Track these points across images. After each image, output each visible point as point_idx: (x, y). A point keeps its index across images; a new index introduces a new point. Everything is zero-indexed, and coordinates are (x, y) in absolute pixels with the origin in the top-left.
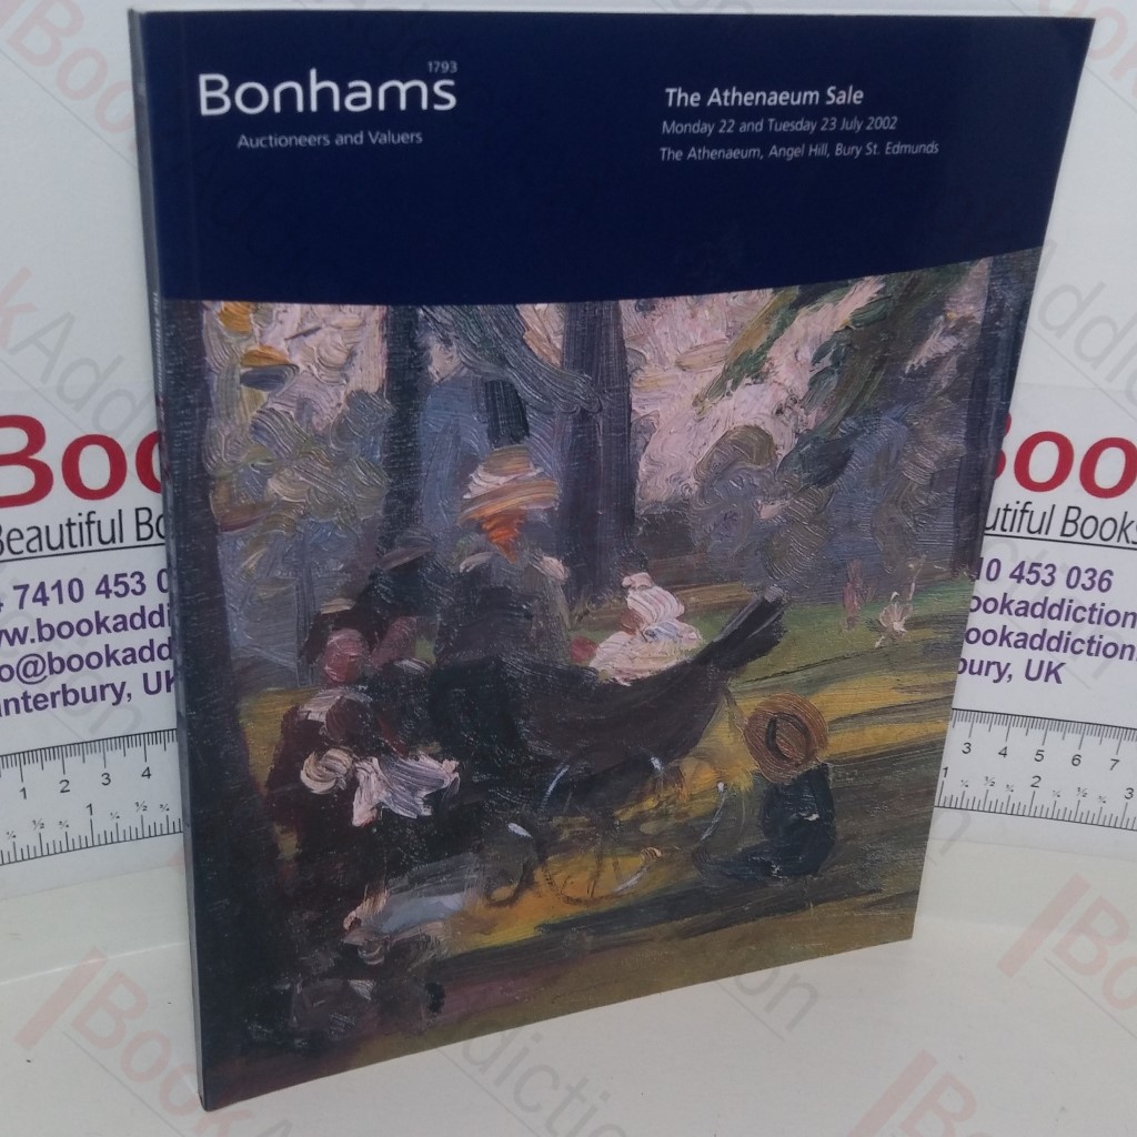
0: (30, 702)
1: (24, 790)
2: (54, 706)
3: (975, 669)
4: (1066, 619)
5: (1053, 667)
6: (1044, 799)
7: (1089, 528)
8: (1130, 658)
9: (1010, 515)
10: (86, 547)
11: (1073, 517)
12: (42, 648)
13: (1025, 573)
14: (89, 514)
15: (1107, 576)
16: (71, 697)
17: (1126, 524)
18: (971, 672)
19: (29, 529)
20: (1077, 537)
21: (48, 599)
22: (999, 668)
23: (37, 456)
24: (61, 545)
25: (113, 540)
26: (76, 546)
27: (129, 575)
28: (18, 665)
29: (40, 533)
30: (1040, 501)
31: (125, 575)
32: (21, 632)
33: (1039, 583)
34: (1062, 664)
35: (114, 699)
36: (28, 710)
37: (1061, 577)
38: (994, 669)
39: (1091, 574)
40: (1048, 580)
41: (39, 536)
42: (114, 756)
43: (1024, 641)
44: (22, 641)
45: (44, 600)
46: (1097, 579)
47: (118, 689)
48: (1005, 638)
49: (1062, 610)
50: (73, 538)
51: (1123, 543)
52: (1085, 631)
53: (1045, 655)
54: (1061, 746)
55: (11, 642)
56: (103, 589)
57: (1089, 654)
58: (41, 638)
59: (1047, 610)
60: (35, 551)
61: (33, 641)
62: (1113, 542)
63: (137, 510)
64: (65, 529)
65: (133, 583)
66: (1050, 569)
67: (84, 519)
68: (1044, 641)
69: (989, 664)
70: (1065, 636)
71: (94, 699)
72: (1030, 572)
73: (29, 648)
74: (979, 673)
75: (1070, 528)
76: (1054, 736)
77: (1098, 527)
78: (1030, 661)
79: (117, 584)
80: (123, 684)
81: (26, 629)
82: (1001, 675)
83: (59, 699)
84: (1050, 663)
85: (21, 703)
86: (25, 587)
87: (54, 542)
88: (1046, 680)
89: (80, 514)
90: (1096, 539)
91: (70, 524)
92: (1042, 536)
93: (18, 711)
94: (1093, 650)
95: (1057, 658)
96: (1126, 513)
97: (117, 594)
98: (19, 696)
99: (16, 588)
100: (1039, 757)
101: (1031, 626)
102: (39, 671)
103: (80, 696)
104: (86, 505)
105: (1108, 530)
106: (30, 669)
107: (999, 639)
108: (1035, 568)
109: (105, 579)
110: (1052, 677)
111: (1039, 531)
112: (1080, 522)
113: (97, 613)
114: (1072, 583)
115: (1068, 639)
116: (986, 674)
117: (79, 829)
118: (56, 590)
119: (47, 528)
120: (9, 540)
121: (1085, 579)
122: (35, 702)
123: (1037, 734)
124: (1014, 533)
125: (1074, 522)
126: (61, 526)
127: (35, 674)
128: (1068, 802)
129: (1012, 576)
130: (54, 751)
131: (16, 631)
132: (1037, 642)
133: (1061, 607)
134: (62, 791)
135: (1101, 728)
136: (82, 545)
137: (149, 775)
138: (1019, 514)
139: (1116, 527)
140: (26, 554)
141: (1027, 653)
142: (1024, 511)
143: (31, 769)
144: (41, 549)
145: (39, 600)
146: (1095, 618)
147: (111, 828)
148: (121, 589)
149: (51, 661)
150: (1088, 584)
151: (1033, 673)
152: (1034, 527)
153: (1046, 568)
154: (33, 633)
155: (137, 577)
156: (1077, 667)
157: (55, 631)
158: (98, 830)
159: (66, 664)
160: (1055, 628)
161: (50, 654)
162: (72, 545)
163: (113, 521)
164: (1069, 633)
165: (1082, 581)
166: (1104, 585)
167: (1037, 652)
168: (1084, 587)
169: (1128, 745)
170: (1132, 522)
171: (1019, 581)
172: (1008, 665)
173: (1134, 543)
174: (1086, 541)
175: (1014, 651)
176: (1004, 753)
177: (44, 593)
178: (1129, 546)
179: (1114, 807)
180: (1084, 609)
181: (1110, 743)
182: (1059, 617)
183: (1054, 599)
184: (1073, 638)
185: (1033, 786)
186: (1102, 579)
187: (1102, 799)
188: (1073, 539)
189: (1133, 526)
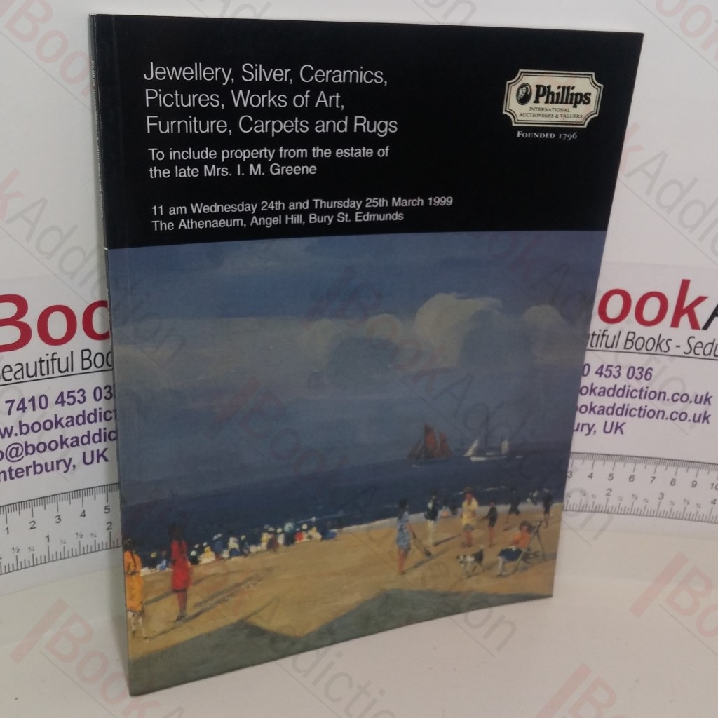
0: (13, 473)
1: (7, 529)
2: (28, 475)
4: (627, 396)
5: (619, 425)
6: (613, 502)
7: (640, 344)
8: (663, 418)
9: (596, 337)
10: (51, 375)
11: (631, 340)
12: (21, 439)
13: (604, 371)
14: (53, 354)
15: (650, 371)
16: (38, 469)
17: (661, 340)
19: (16, 365)
20: (633, 349)
21: (26, 408)
22: (589, 426)
23: (22, 320)
24: (36, 374)
25: (67, 370)
26: (44, 375)
27: (76, 391)
28: (7, 450)
29: (23, 367)
30: (613, 329)
31: (73, 391)
32: (9, 430)
33: (612, 377)
34: (624, 424)
35: (65, 469)
36: (11, 478)
37: (624, 372)
38: (586, 428)
39: (640, 370)
40: (617, 375)
41: (22, 369)
42: (64, 504)
43: (603, 410)
44: (10, 435)
45: (24, 409)
46: (644, 373)
47: (67, 462)
48: (592, 409)
49: (627, 392)
50: (42, 370)
52: (636, 403)
53: (615, 418)
54: (623, 470)
56: (61, 401)
57: (639, 416)
58: (21, 433)
59: (615, 391)
60: (19, 379)
61: (16, 435)
62: (653, 351)
63: (83, 351)
64: (38, 364)
65: (78, 396)
67: (50, 358)
68: (614, 410)
69: (583, 425)
70: (626, 407)
71: (53, 469)
73: (13, 439)
74: (577, 430)
75: (629, 344)
76: (619, 465)
77: (645, 343)
78: (606, 422)
79: (68, 397)
80: (71, 459)
81: (12, 428)
82: (590, 430)
83: (31, 470)
84: (618, 423)
85: (8, 474)
86: (13, 401)
87: (31, 373)
89: (47, 355)
90: (644, 350)
91: (41, 361)
93: (5, 479)
95: (621, 420)
96: (660, 335)
97: (69, 403)
98: (6, 469)
99: (7, 402)
101: (607, 401)
102: (19, 454)
103: (45, 468)
104: (51, 349)
105: (650, 345)
106: (14, 453)
107: (589, 410)
108: (609, 368)
109: (62, 394)
110: (619, 431)
111: (612, 346)
112: (634, 341)
113: (56, 416)
114: (630, 375)
115: (627, 409)
116: (582, 430)
117: (41, 551)
118: (31, 402)
119: (27, 364)
121: (637, 373)
122: (16, 473)
123: (609, 464)
124: (598, 348)
125: (632, 340)
126: (36, 362)
127: (17, 456)
128: (627, 503)
129: (597, 373)
130: (27, 504)
131: (6, 429)
132: (610, 411)
133: (624, 390)
134: (31, 528)
135: (646, 459)
136: (48, 374)
137: (84, 516)
138: (601, 337)
139: (654, 343)
140: (14, 381)
141: (605, 417)
142: (603, 335)
143: (13, 516)
144: (23, 378)
145: (21, 409)
146: (643, 396)
147: (60, 550)
148: (71, 400)
149: (27, 447)
150: (639, 376)
151: (608, 429)
152: (609, 345)
153: (616, 367)
154: (16, 430)
155: (81, 393)
156: (631, 424)
157: (31, 428)
158: (52, 552)
159: (36, 449)
160: (619, 402)
161: (26, 443)
162: (42, 374)
163: (67, 358)
164: (628, 405)
165: (635, 375)
166: (648, 376)
167: (610, 416)
168: (637, 378)
169: (661, 468)
170: (664, 340)
171: (600, 376)
172: (594, 425)
173: (664, 351)
174: (639, 351)
175: (597, 416)
176: (591, 476)
177: (24, 405)
178: (663, 353)
179: (653, 505)
180: (637, 391)
181: (651, 467)
182: (622, 396)
183: (620, 386)
184: (630, 408)
185: (607, 494)
186: (646, 373)
187: (646, 500)
188: (631, 350)
189: (665, 342)
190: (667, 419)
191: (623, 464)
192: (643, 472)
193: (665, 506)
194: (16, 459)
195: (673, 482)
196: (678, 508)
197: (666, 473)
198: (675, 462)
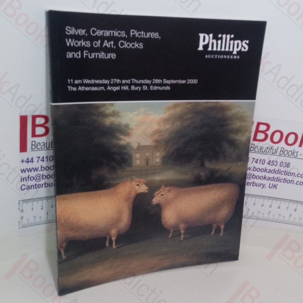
0: (37, 186)
1: (32, 208)
2: (42, 187)
3: (258, 185)
4: (279, 174)
5: (275, 185)
6: (271, 216)
7: (286, 153)
8: (293, 183)
9: (268, 149)
11: (283, 151)
12: (41, 173)
13: (271, 163)
16: (46, 185)
17: (294, 152)
18: (257, 186)
19: (42, 143)
22: (263, 185)
28: (35, 177)
30: (275, 146)
32: (37, 168)
33: (274, 165)
34: (277, 185)
36: (36, 188)
37: (278, 164)
38: (262, 185)
39: (285, 163)
40: (276, 165)
43: (269, 179)
44: (37, 171)
45: (43, 161)
46: (287, 165)
48: (265, 178)
49: (279, 172)
51: (293, 156)
52: (283, 177)
53: (274, 182)
54: (276, 204)
55: (34, 171)
57: (284, 182)
58: (41, 170)
59: (275, 171)
60: (43, 148)
62: (291, 156)
66: (276, 162)
68: (273, 179)
69: (261, 184)
70: (278, 178)
71: (52, 185)
72: (272, 162)
73: (38, 172)
74: (258, 186)
75: (282, 153)
76: (274, 201)
77: (288, 153)
78: (270, 184)
81: (38, 168)
82: (263, 187)
83: (44, 185)
84: (275, 184)
85: (35, 186)
86: (39, 157)
88: (274, 188)
90: (287, 155)
92: (275, 154)
93: (34, 188)
94: (285, 181)
95: (276, 183)
96: (294, 150)
98: (34, 184)
99: (37, 157)
100: (270, 207)
101: (271, 175)
105: (290, 153)
106: (38, 178)
107: (263, 178)
108: (273, 162)
110: (275, 188)
112: (284, 151)
114: (281, 165)
115: (279, 179)
116: (260, 186)
117: (44, 219)
118: (46, 158)
120: (37, 145)
121: (284, 165)
122: (38, 186)
123: (270, 201)
124: (269, 153)
127: (39, 179)
128: (276, 217)
129: (268, 163)
130: (41, 199)
131: (36, 168)
132: (272, 179)
133: (278, 171)
134: (41, 209)
135: (285, 200)
138: (270, 149)
139: (292, 153)
140: (41, 149)
141: (270, 182)
142: (271, 148)
143: (35, 203)
146: (285, 174)
147: (51, 219)
149: (43, 176)
151: (271, 187)
152: (273, 152)
154: (40, 169)
156: (280, 185)
157: (45, 169)
158: (48, 219)
159: (46, 177)
160: (276, 176)
161: (43, 174)
164: (280, 177)
166: (288, 166)
167: (272, 181)
168: (284, 167)
169: (291, 204)
170: (295, 152)
171: (269, 165)
172: (265, 184)
173: (296, 157)
174: (285, 156)
175: (267, 181)
176: (262, 206)
177: (43, 159)
178: (294, 157)
179: (286, 219)
180: (283, 172)
181: (287, 203)
182: (277, 173)
183: (277, 169)
184: (280, 178)
185: (269, 213)
186: (288, 165)
187: (284, 217)
188: (282, 155)
189: (296, 153)
190: (295, 184)
191: (276, 201)
192: (284, 205)
193: (292, 219)
194: (38, 180)
195: (296, 210)
196: (297, 221)
197: (292, 206)
198: (297, 202)
